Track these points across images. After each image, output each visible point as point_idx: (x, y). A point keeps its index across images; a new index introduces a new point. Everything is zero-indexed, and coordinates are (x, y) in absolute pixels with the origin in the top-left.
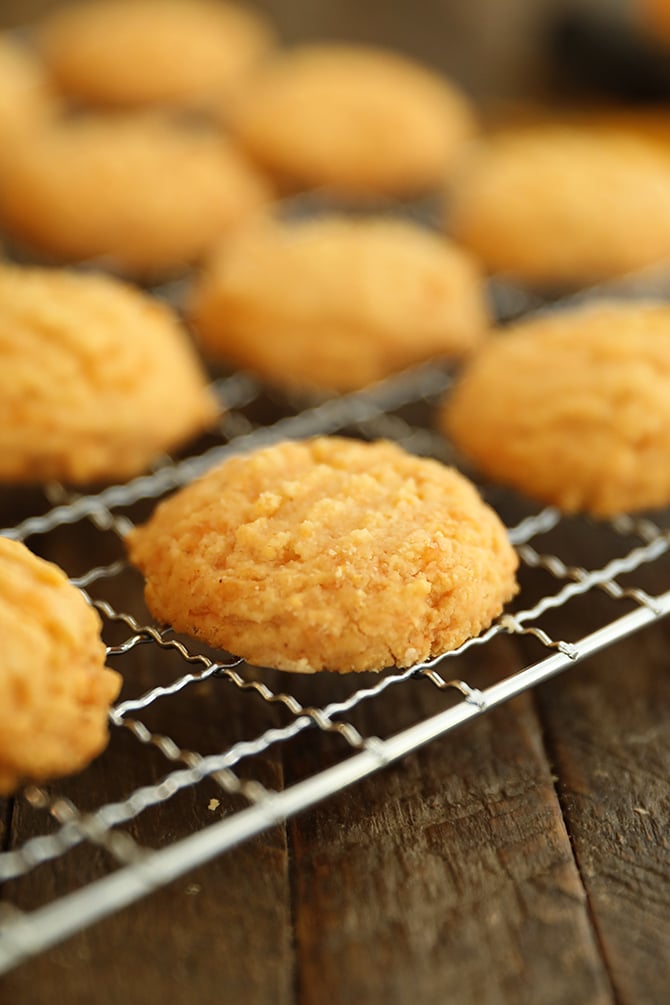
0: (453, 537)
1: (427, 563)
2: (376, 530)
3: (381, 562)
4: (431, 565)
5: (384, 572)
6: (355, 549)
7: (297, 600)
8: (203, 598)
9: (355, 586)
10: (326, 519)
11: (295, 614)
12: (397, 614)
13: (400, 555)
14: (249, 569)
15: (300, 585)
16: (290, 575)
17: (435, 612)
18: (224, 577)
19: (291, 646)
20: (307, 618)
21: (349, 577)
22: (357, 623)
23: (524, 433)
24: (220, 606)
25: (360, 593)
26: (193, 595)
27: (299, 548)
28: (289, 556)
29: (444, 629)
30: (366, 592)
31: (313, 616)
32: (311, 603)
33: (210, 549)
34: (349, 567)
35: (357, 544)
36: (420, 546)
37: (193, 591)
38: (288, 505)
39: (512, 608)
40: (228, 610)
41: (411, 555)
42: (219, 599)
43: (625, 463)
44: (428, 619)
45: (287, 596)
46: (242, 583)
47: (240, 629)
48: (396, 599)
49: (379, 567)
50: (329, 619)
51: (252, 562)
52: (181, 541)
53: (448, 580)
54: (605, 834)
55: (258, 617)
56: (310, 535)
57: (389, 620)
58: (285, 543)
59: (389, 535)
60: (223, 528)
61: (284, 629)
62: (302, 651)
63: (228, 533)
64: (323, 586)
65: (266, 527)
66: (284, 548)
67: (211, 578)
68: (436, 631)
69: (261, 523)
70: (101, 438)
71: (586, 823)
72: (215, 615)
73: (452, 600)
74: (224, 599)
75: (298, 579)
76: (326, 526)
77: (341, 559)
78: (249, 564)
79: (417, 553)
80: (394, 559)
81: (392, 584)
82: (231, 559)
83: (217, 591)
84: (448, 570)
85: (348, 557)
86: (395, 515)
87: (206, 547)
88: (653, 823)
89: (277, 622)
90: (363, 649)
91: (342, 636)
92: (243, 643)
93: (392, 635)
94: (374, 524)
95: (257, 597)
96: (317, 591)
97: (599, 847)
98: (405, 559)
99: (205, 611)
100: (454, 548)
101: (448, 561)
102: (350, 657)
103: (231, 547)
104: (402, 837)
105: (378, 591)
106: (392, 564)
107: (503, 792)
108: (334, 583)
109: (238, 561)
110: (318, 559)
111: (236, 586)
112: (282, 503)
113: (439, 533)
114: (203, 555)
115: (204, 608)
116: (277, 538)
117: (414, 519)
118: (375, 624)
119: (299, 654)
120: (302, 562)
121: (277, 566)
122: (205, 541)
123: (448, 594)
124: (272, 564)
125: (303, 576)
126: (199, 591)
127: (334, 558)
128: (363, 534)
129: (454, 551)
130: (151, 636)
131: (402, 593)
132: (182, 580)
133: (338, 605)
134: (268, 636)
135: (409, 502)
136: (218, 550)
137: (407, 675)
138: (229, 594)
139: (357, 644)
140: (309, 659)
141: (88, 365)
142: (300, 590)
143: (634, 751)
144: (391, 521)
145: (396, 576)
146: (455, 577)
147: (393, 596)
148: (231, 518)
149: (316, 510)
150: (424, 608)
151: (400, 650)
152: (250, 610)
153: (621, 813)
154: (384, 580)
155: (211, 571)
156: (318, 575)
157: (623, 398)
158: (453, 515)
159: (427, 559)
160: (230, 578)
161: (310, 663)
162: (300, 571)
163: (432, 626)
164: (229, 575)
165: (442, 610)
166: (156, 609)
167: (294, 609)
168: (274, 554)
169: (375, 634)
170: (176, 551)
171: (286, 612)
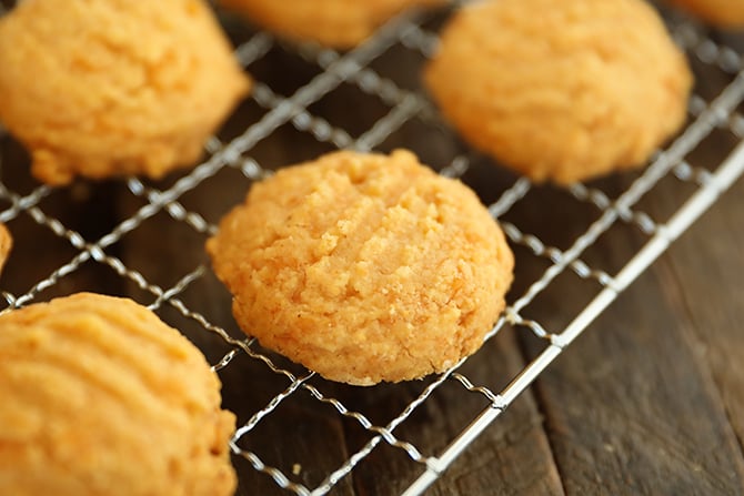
0: (471, 260)
1: (456, 291)
2: (415, 265)
3: (422, 296)
4: (459, 292)
5: (425, 304)
6: (401, 287)
7: (361, 335)
8: (286, 328)
9: (405, 320)
10: (376, 257)
11: (361, 346)
12: (437, 339)
13: (436, 288)
14: (321, 307)
15: (362, 321)
16: (353, 312)
17: (463, 329)
18: (302, 312)
19: (358, 369)
20: (370, 350)
21: (399, 312)
22: (407, 349)
23: (500, 115)
24: (300, 336)
25: (410, 326)
26: (277, 325)
27: (358, 286)
28: (351, 293)
29: (469, 339)
30: (414, 325)
31: (375, 348)
32: (372, 337)
33: (286, 284)
34: (399, 303)
35: (403, 281)
36: (450, 279)
37: (276, 321)
38: (344, 242)
39: (511, 298)
40: (306, 340)
41: (444, 287)
42: (299, 330)
43: (581, 143)
44: (458, 335)
45: (354, 331)
46: (317, 319)
47: (316, 354)
48: (436, 328)
49: (421, 301)
50: (387, 349)
51: (322, 299)
52: (261, 272)
53: (472, 304)
54: (585, 474)
55: (332, 348)
56: (365, 274)
57: (431, 344)
58: (346, 282)
59: (425, 268)
60: (294, 264)
61: (352, 357)
62: (367, 372)
63: (299, 269)
64: (381, 321)
65: (329, 264)
66: (346, 286)
67: (292, 313)
68: (463, 343)
69: (325, 261)
70: (168, 139)
71: (570, 463)
72: (296, 341)
73: (475, 318)
74: (303, 330)
75: (361, 316)
76: (376, 262)
77: (392, 297)
78: (319, 301)
79: (449, 284)
80: (432, 293)
81: (433, 315)
82: (305, 295)
83: (296, 324)
84: (471, 295)
85: (397, 294)
86: (426, 246)
87: (282, 280)
88: (619, 460)
89: (346, 352)
90: (412, 366)
91: (397, 359)
92: (319, 366)
93: (434, 353)
94: (412, 258)
95: (331, 332)
96: (376, 326)
97: (583, 487)
98: (440, 291)
99: (287, 337)
100: (473, 270)
101: (470, 288)
102: (403, 372)
103: (303, 282)
104: (439, 490)
105: (423, 322)
106: (431, 297)
107: (506, 438)
108: (389, 318)
109: (311, 297)
110: (374, 296)
111: (312, 321)
112: (339, 242)
113: (461, 261)
114: (281, 289)
115: (286, 334)
116: (340, 279)
117: (441, 246)
118: (421, 349)
119: (363, 375)
120: (361, 298)
121: (341, 301)
122: (281, 276)
123: (471, 313)
124: (337, 300)
125: (365, 314)
126: (281, 322)
127: (386, 295)
128: (405, 272)
129: (474, 274)
130: (241, 349)
131: (440, 322)
132: (265, 308)
133: (393, 337)
134: (339, 362)
135: (434, 229)
136: (293, 286)
137: (443, 379)
138: (307, 328)
139: (407, 364)
140: (372, 376)
141: (151, 72)
142: (363, 326)
143: (595, 385)
144: (425, 252)
145: (435, 307)
146: (477, 300)
147: (434, 327)
148: (300, 255)
149: (367, 249)
150: (455, 328)
151: (438, 363)
152: (326, 342)
153: (594, 452)
154: (427, 313)
155: (289, 305)
156: (375, 313)
157: (579, 90)
158: (469, 238)
159: (456, 288)
160: (306, 313)
161: (372, 380)
162: (362, 308)
163: (461, 340)
164: (305, 311)
165: (468, 327)
166: (244, 326)
167: (361, 343)
168: (339, 292)
169: (421, 356)
170: (257, 282)
171: (354, 345)
